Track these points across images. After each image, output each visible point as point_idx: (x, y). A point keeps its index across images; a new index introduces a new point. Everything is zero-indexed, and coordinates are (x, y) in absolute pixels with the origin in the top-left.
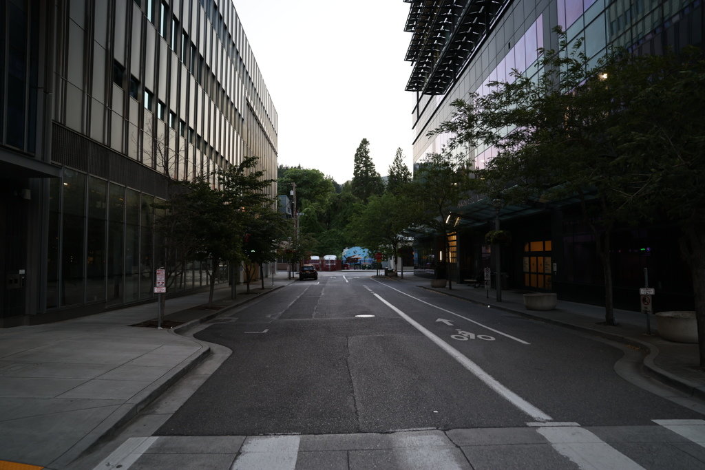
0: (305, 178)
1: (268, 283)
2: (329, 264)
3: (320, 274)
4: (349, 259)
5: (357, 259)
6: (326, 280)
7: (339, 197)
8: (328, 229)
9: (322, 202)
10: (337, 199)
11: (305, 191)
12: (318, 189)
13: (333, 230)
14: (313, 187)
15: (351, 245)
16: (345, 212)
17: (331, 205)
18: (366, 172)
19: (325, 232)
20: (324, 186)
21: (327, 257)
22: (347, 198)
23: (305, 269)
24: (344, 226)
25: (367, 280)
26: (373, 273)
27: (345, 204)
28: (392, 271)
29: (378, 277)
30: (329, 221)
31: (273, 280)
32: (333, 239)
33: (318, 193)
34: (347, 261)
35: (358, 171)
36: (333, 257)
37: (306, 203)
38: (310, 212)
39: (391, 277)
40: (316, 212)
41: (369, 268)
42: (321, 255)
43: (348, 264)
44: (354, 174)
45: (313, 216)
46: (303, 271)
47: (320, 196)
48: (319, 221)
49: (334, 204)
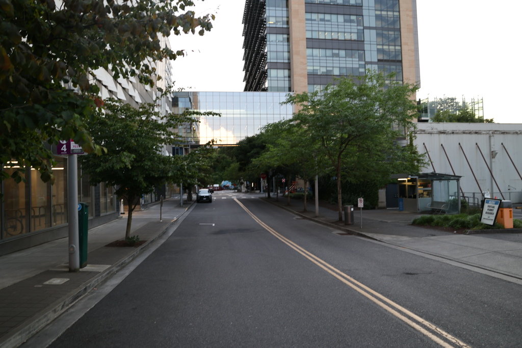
2: (216, 188)
4: (225, 186)
13: (217, 172)
15: (225, 180)
21: (215, 185)
26: (233, 191)
32: (217, 177)
36: (218, 185)
49: (217, 160)
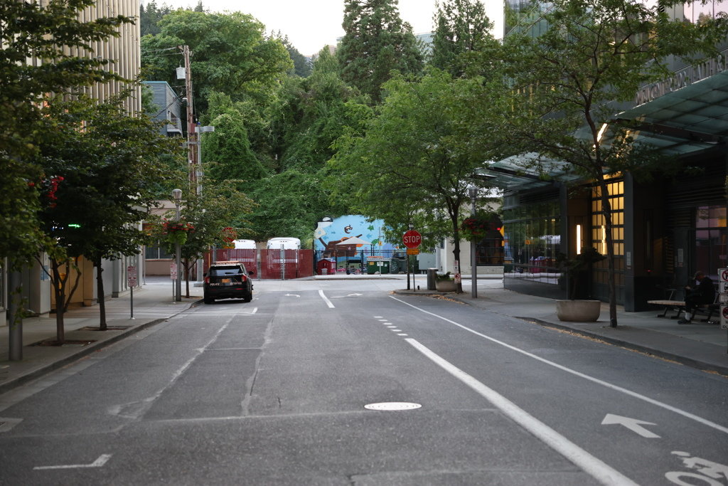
0: (216, 36)
1: (117, 313)
2: (282, 261)
3: (260, 286)
4: (333, 248)
5: (354, 246)
6: (275, 301)
7: (305, 86)
8: (278, 171)
9: (261, 100)
10: (301, 92)
11: (217, 70)
12: (248, 64)
13: (291, 172)
14: (236, 60)
16: (323, 125)
17: (286, 108)
18: (376, 23)
19: (270, 178)
20: (266, 58)
21: (275, 243)
22: (327, 89)
23: (220, 273)
24: (319, 162)
25: (382, 302)
26: (398, 282)
27: (323, 105)
28: (446, 277)
29: (409, 293)
30: (279, 151)
31: (132, 302)
32: (292, 195)
33: (249, 75)
34: (326, 253)
35: (352, 17)
36: (292, 243)
37: (218, 101)
38: (230, 126)
39: (444, 292)
40: (245, 123)
41: (385, 270)
42: (260, 238)
43: (331, 260)
44: (344, 26)
45: (238, 135)
46: (215, 279)
47: (255, 85)
48: (255, 148)
49: (293, 105)
